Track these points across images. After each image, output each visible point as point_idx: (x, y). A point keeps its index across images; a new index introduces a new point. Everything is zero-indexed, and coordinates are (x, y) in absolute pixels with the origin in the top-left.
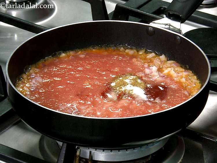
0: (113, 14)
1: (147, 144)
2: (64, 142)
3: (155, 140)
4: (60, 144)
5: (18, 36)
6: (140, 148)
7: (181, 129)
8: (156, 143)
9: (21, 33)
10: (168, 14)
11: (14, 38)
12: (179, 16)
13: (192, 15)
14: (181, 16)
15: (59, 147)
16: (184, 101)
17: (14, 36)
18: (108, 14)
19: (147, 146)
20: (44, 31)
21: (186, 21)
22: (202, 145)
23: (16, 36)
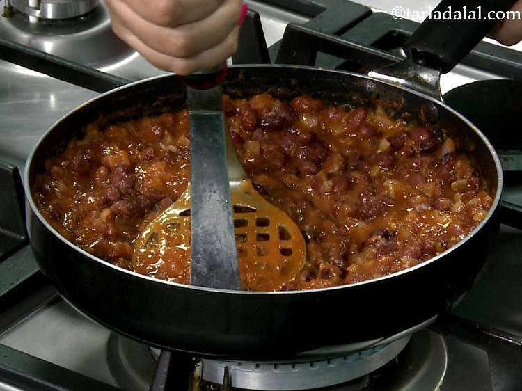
0: (278, 48)
1: (360, 351)
2: (163, 350)
3: (378, 342)
4: (157, 352)
5: (58, 99)
6: (342, 358)
7: (436, 316)
8: (381, 348)
9: (64, 92)
10: (411, 52)
11: (48, 103)
12: (438, 57)
14: (441, 57)
15: (153, 358)
16: (441, 252)
17: (48, 98)
18: (268, 46)
19: (360, 354)
20: (119, 86)
22: (488, 353)
23: (52, 98)
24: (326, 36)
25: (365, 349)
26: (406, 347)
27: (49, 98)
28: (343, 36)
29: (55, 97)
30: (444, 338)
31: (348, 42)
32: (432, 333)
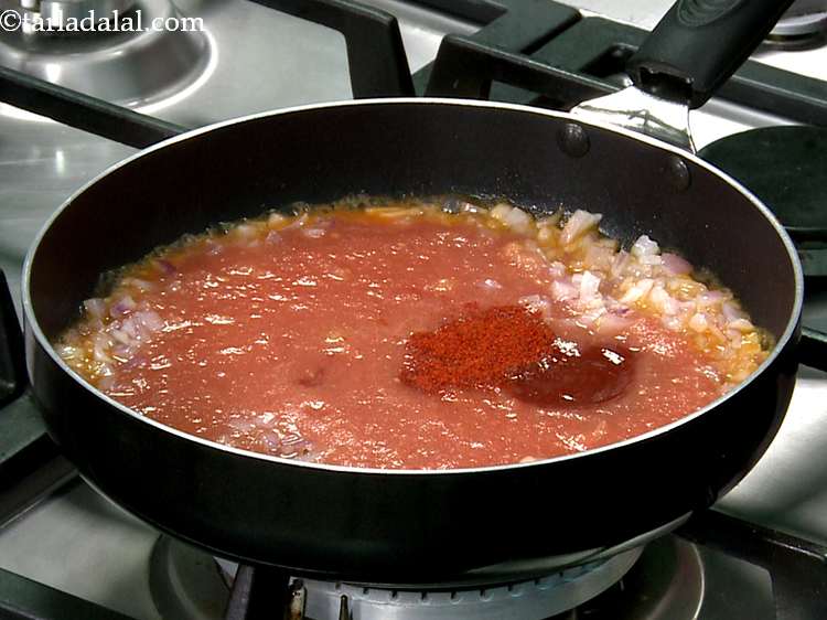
0: (428, 76)
1: (560, 570)
2: (242, 563)
4: (230, 568)
5: (70, 157)
6: (533, 582)
8: (598, 566)
9: (78, 147)
10: (639, 74)
11: (53, 164)
12: (684, 80)
13: (734, 76)
14: (688, 81)
15: (224, 581)
16: (702, 407)
18: (412, 73)
19: (562, 575)
21: (711, 102)
23: (60, 157)
24: (508, 54)
25: (570, 566)
26: (636, 564)
27: (54, 156)
28: (535, 55)
29: (65, 155)
30: (699, 549)
31: (543, 65)
32: (680, 541)
